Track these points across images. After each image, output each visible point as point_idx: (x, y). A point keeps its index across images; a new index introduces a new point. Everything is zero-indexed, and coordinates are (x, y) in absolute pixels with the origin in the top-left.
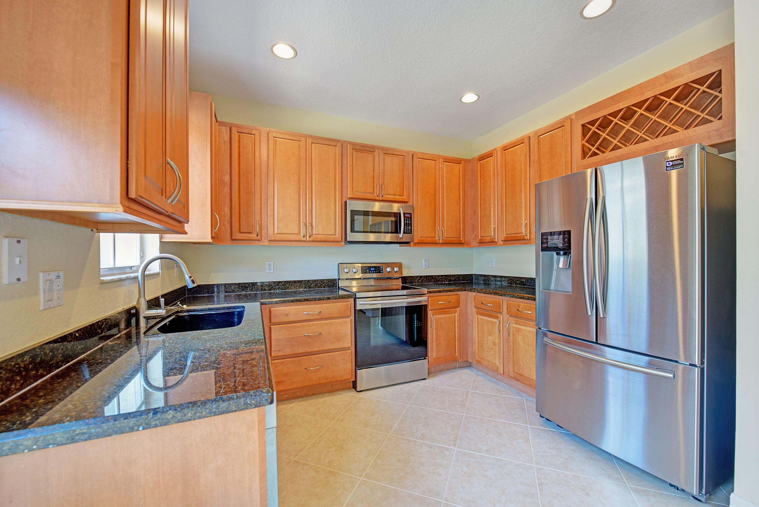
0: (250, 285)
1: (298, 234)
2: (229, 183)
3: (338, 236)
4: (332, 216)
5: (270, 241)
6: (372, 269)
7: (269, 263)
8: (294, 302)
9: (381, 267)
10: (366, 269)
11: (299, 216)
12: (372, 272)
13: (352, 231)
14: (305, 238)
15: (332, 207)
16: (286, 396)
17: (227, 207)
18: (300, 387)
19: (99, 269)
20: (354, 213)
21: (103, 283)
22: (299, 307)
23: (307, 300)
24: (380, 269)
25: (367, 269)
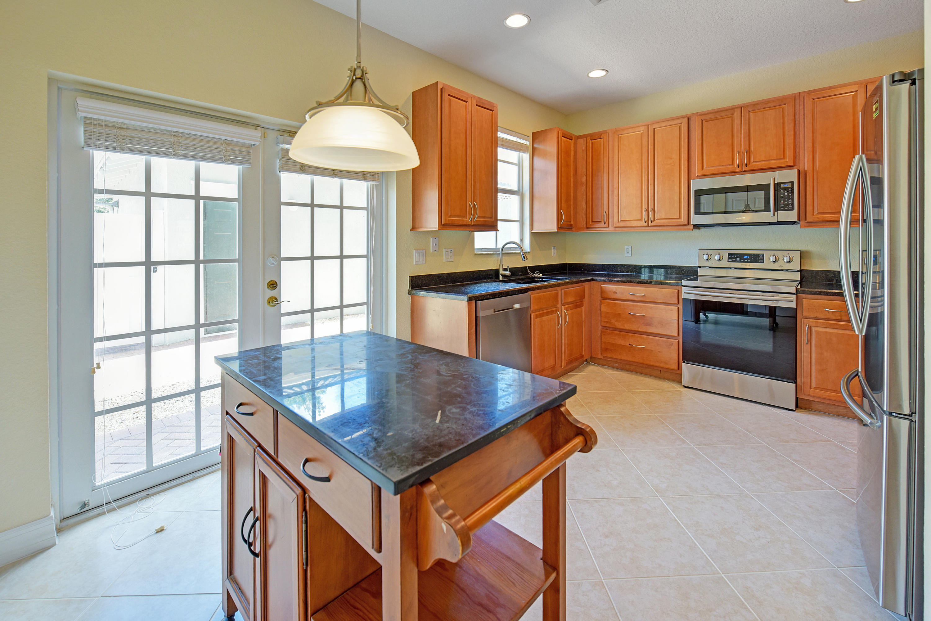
0: (611, 267)
1: (640, 220)
2: (585, 183)
3: (684, 220)
4: (676, 198)
5: (614, 227)
6: (745, 257)
7: (627, 247)
8: (619, 282)
9: (761, 255)
10: (736, 257)
11: (642, 203)
12: (745, 261)
13: (697, 212)
14: (647, 223)
15: (677, 190)
16: (617, 365)
17: (584, 202)
18: (624, 360)
19: (474, 249)
20: (699, 193)
21: (476, 255)
22: (624, 287)
23: (631, 282)
24: (759, 258)
25: (738, 257)
